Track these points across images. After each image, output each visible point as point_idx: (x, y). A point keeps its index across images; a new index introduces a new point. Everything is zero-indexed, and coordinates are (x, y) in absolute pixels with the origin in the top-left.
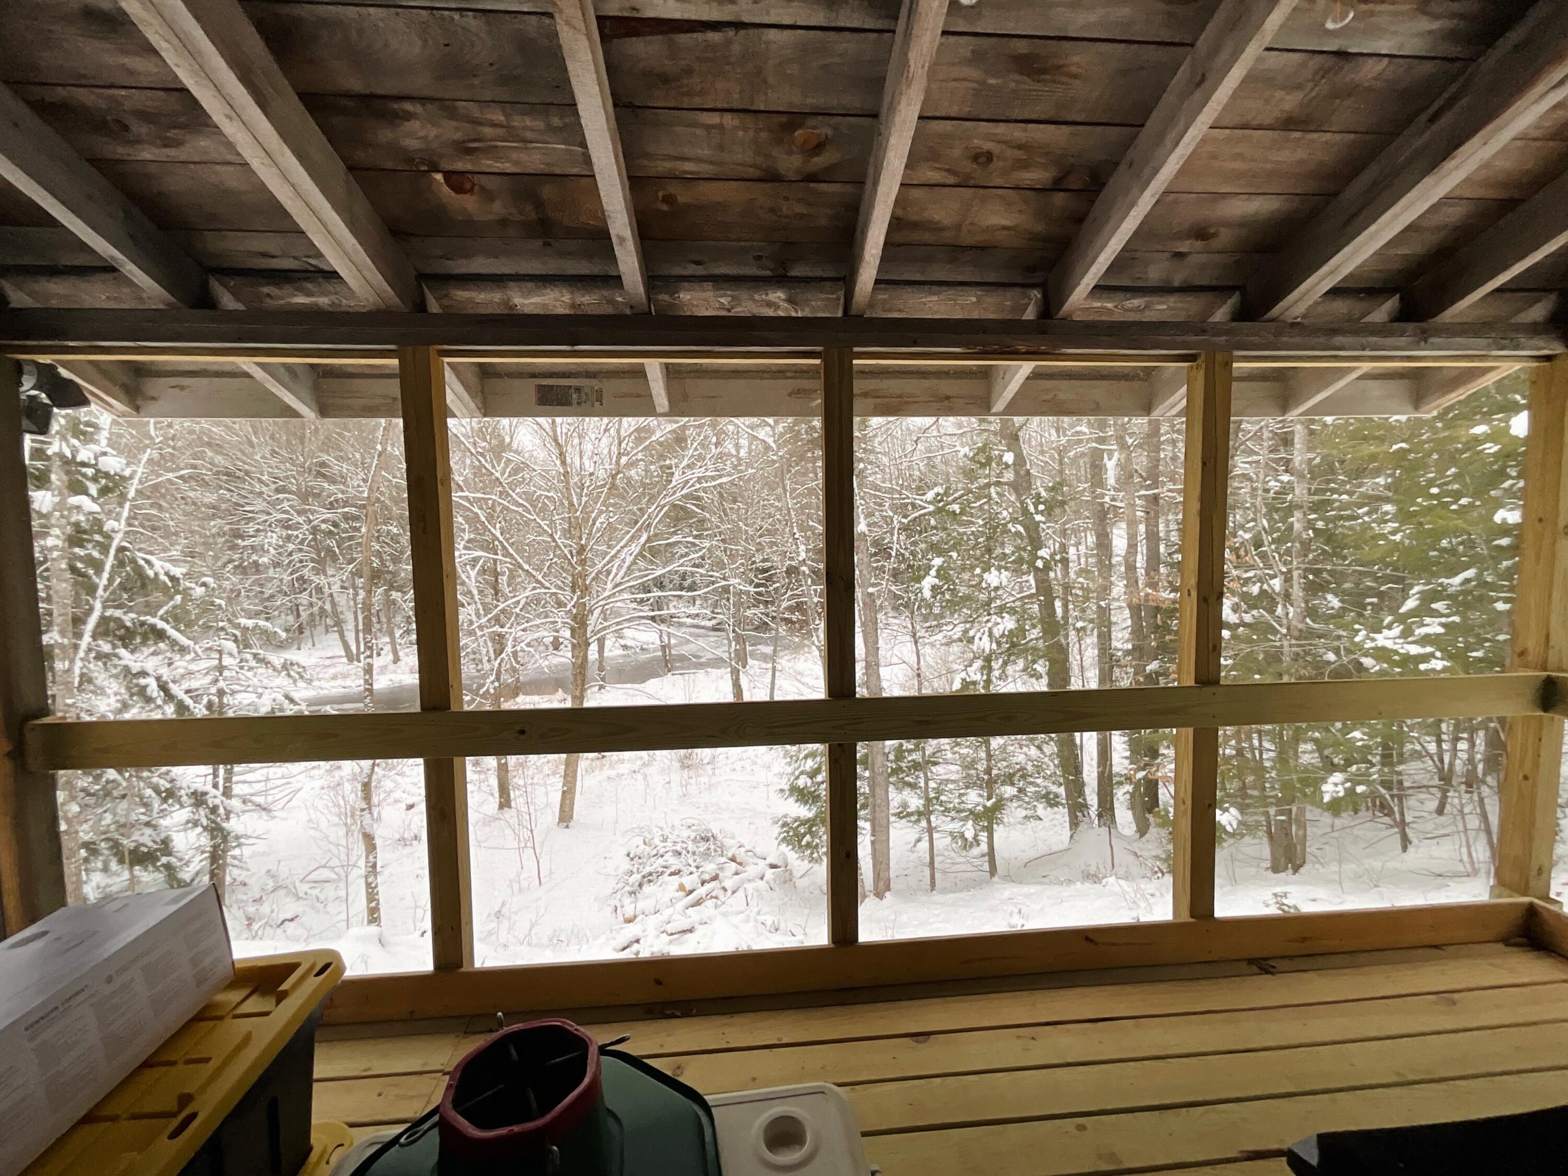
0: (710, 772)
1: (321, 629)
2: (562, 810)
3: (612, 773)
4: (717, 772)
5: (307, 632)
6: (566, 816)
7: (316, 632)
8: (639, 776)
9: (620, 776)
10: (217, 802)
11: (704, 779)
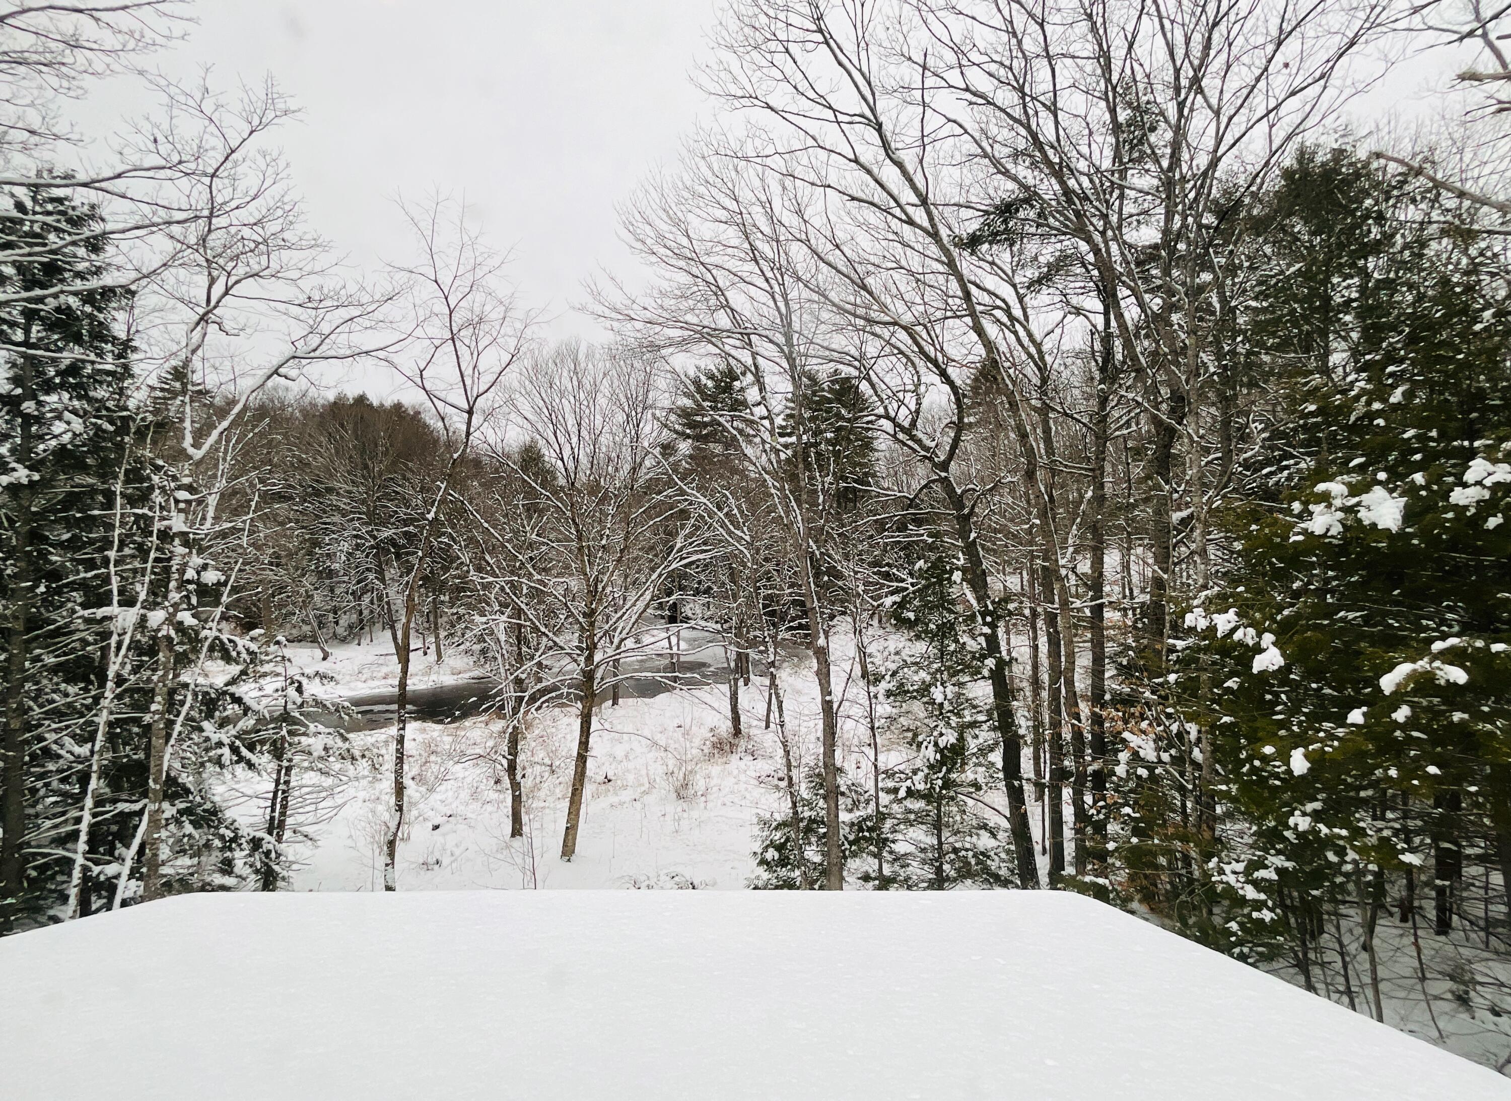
0: (702, 805)
1: (379, 626)
2: (565, 844)
3: (614, 800)
4: (710, 805)
5: (367, 629)
6: (568, 850)
7: (374, 629)
8: (638, 805)
9: (622, 804)
10: (271, 847)
11: (695, 814)
